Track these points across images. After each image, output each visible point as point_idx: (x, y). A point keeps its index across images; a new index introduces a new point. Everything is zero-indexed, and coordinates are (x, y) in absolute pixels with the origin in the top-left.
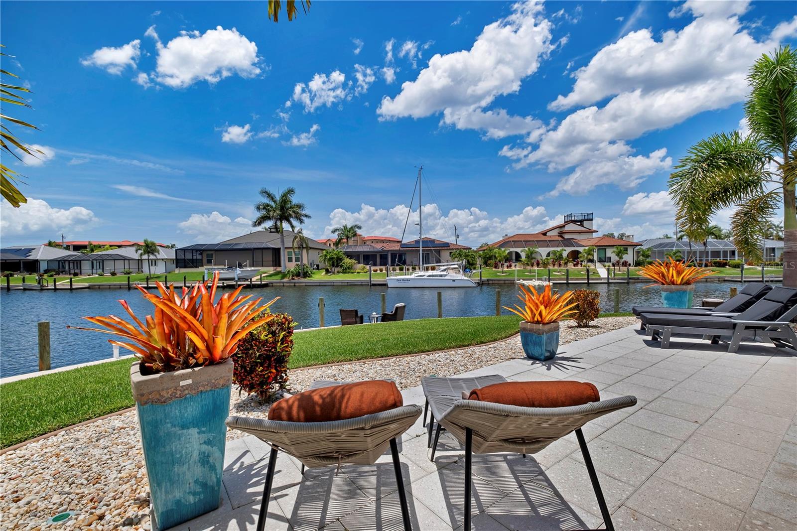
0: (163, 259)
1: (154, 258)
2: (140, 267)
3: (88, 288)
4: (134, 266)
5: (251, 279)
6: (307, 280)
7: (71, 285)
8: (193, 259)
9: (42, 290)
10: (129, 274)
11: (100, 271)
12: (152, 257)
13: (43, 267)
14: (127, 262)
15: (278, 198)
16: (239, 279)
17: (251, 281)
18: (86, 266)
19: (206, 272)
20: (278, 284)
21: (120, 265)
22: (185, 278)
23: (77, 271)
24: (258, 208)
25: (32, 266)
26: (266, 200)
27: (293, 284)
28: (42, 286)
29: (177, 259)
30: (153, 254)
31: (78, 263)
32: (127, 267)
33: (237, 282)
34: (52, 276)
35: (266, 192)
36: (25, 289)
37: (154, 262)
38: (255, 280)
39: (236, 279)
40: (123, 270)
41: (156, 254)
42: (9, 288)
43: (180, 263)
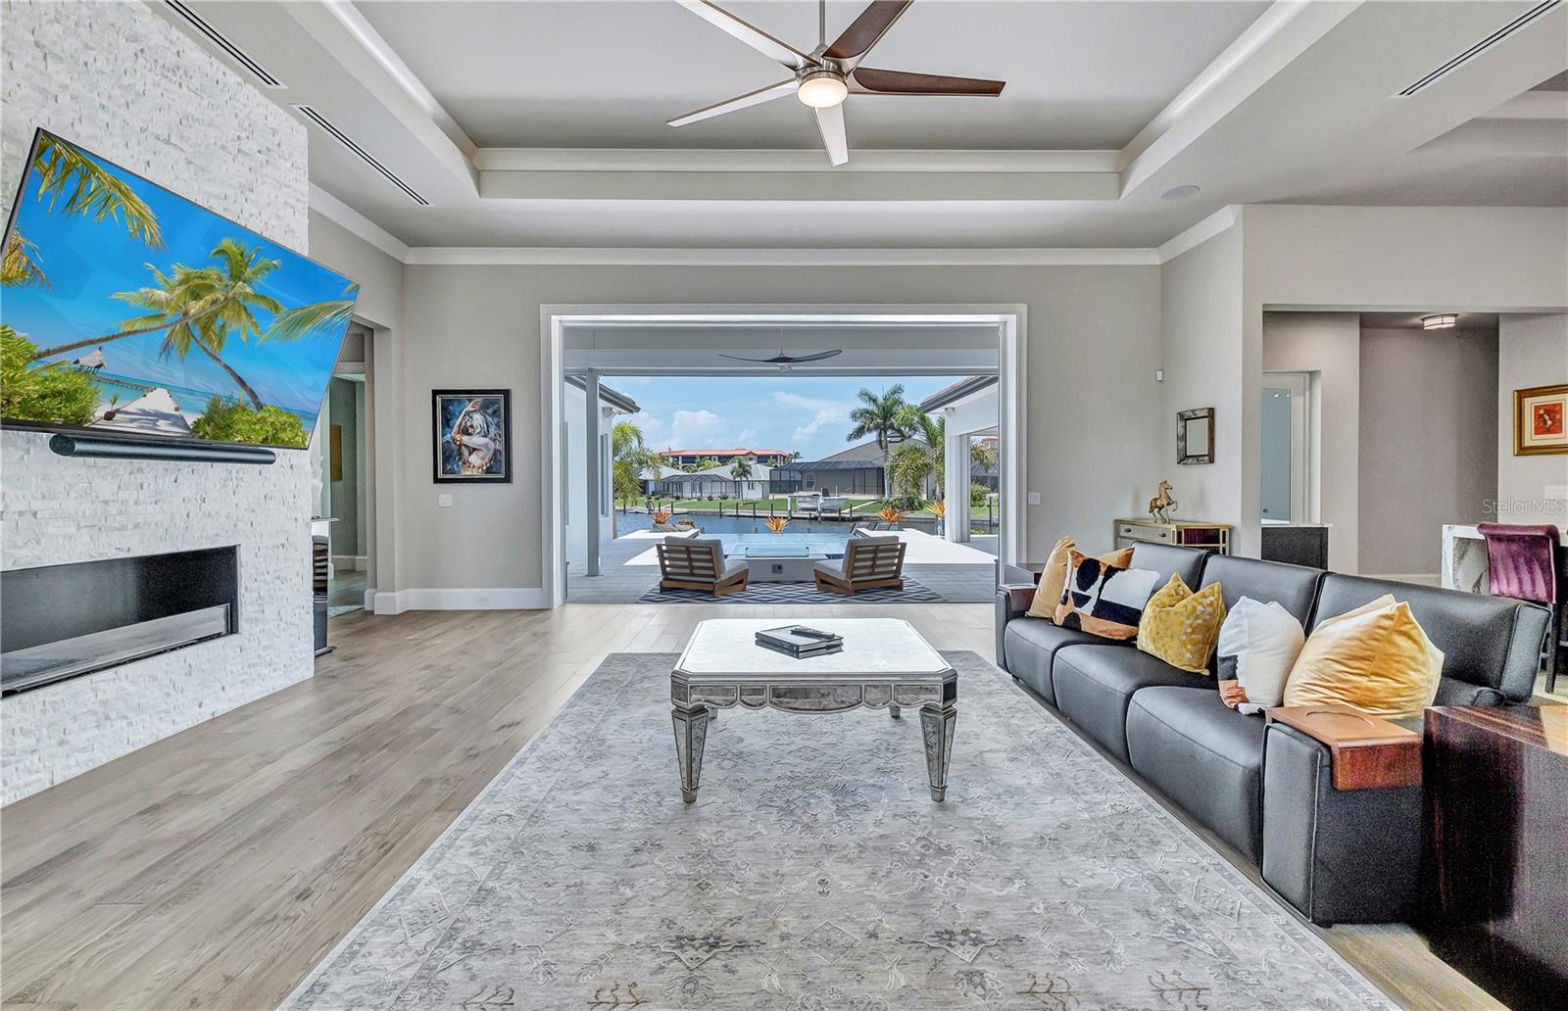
0: (763, 481)
2: (737, 490)
4: (730, 488)
5: (840, 511)
8: (790, 481)
10: (725, 498)
11: (698, 495)
12: (742, 478)
13: (651, 488)
14: (723, 484)
15: (880, 400)
16: (824, 510)
17: (840, 514)
18: (687, 488)
21: (716, 488)
22: (771, 506)
23: (679, 494)
24: (854, 416)
26: (864, 405)
29: (770, 481)
30: (745, 476)
31: (678, 483)
32: (724, 491)
33: (820, 513)
34: (658, 499)
35: (866, 394)
36: (637, 513)
37: (753, 484)
38: (846, 512)
39: (819, 510)
40: (719, 494)
41: (748, 475)
42: (625, 511)
43: (775, 486)
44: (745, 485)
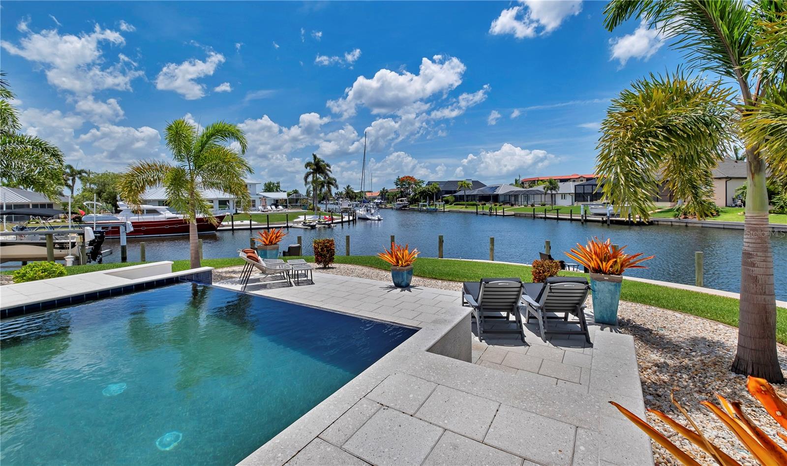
0: (569, 194)
1: (556, 193)
2: (554, 200)
3: (514, 215)
4: (548, 198)
5: (630, 215)
6: (710, 220)
7: (504, 213)
8: (592, 193)
9: (490, 215)
10: (544, 205)
11: (525, 203)
12: (554, 192)
13: (501, 199)
14: (543, 196)
18: (521, 199)
19: (582, 207)
20: (665, 223)
21: (538, 199)
22: (571, 211)
23: (514, 203)
25: (495, 199)
27: (685, 224)
28: (491, 212)
29: (576, 193)
30: (555, 190)
31: (516, 196)
32: (543, 200)
34: (500, 205)
36: (484, 214)
37: (564, 196)
39: (608, 215)
40: (540, 203)
42: (477, 213)
43: (579, 197)
44: (558, 198)
